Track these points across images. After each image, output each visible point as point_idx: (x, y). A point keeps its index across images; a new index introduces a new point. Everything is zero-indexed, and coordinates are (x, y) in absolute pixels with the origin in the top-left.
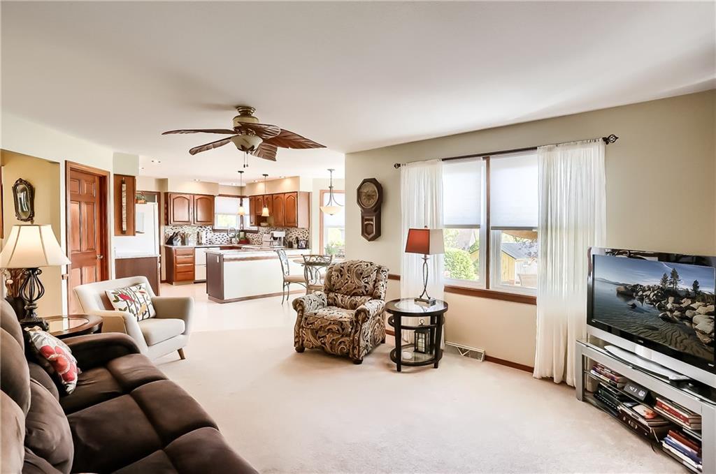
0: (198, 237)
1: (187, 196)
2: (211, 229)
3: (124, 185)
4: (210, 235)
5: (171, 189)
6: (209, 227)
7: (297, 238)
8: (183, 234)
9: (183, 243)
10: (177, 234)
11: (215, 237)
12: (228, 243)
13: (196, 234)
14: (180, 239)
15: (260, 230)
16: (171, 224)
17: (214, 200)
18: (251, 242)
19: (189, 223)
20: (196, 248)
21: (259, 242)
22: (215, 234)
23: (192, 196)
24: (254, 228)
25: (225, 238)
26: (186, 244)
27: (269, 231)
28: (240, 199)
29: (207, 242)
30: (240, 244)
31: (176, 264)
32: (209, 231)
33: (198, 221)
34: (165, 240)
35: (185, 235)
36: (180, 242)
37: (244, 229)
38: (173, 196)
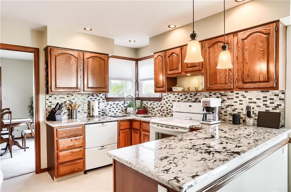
0: (89, 109)
2: (103, 97)
6: (101, 95)
7: (248, 108)
8: (70, 105)
9: (71, 116)
11: (109, 106)
12: (122, 113)
13: (87, 104)
14: (66, 111)
15: (164, 97)
16: (51, 91)
17: (108, 60)
18: (150, 111)
19: (77, 90)
20: (85, 124)
21: (164, 111)
22: (108, 103)
23: (81, 53)
24: (158, 95)
25: (119, 107)
26: (74, 119)
27: (181, 98)
28: (135, 62)
29: (100, 113)
30: (138, 115)
31: (57, 152)
32: (101, 99)
33: (89, 87)
34: (46, 114)
35: (73, 105)
36: (66, 114)
37: (140, 96)
38: (55, 52)
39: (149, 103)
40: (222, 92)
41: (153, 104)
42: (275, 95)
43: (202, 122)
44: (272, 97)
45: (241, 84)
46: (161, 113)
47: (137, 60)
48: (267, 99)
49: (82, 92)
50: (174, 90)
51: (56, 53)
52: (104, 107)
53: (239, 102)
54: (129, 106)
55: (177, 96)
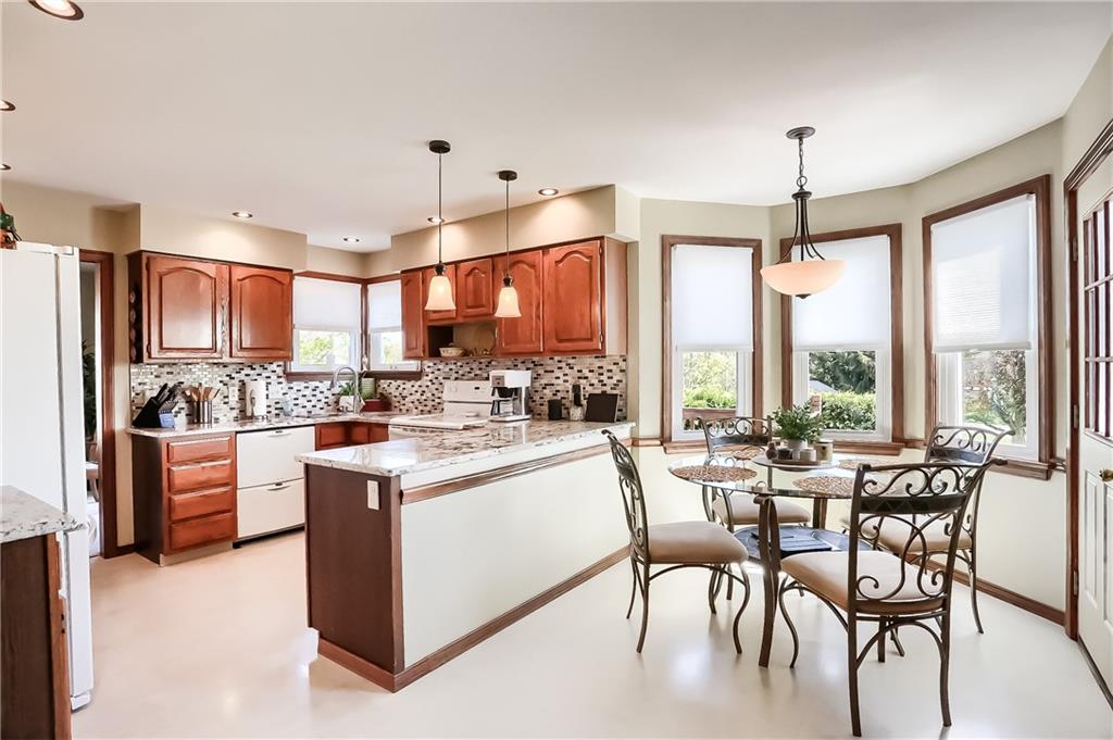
0: (242, 399)
1: (211, 269)
2: (280, 371)
4: (278, 390)
5: (150, 239)
6: (274, 367)
7: (577, 388)
8: (195, 390)
9: (195, 417)
10: (172, 393)
12: (328, 411)
13: (236, 389)
14: (184, 405)
15: (427, 370)
16: (150, 357)
17: (291, 284)
18: (397, 404)
19: (215, 355)
20: (237, 432)
21: (426, 403)
22: (292, 385)
23: (225, 268)
24: (413, 366)
25: (320, 396)
26: (204, 422)
27: (461, 372)
28: (360, 286)
29: (269, 409)
30: (366, 413)
31: (169, 495)
32: (274, 377)
33: (244, 346)
34: (132, 412)
35: (202, 391)
36: (183, 413)
37: (372, 369)
38: (160, 267)
39: (394, 383)
40: (536, 359)
41: (403, 386)
42: (615, 364)
43: (492, 418)
44: (610, 368)
45: (553, 343)
46: (420, 408)
47: (365, 283)
48: (604, 371)
49: (226, 359)
50: (443, 354)
51: (163, 269)
52: (281, 396)
53: (563, 378)
54: (346, 393)
55: (453, 367)
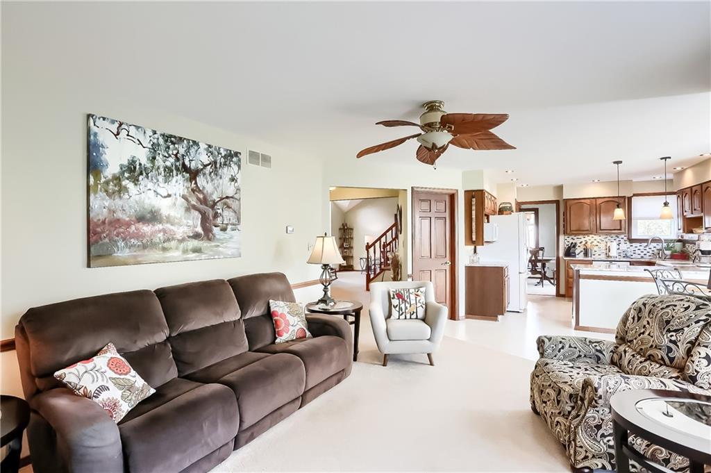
1: (588, 201)
2: (625, 238)
3: (474, 199)
4: (625, 246)
6: (623, 236)
11: (632, 248)
16: (567, 233)
19: (590, 232)
22: (632, 244)
23: (594, 200)
32: (622, 241)
34: (565, 251)
35: (587, 245)
36: (582, 253)
38: (570, 203)
52: (626, 249)
54: (668, 249)
